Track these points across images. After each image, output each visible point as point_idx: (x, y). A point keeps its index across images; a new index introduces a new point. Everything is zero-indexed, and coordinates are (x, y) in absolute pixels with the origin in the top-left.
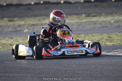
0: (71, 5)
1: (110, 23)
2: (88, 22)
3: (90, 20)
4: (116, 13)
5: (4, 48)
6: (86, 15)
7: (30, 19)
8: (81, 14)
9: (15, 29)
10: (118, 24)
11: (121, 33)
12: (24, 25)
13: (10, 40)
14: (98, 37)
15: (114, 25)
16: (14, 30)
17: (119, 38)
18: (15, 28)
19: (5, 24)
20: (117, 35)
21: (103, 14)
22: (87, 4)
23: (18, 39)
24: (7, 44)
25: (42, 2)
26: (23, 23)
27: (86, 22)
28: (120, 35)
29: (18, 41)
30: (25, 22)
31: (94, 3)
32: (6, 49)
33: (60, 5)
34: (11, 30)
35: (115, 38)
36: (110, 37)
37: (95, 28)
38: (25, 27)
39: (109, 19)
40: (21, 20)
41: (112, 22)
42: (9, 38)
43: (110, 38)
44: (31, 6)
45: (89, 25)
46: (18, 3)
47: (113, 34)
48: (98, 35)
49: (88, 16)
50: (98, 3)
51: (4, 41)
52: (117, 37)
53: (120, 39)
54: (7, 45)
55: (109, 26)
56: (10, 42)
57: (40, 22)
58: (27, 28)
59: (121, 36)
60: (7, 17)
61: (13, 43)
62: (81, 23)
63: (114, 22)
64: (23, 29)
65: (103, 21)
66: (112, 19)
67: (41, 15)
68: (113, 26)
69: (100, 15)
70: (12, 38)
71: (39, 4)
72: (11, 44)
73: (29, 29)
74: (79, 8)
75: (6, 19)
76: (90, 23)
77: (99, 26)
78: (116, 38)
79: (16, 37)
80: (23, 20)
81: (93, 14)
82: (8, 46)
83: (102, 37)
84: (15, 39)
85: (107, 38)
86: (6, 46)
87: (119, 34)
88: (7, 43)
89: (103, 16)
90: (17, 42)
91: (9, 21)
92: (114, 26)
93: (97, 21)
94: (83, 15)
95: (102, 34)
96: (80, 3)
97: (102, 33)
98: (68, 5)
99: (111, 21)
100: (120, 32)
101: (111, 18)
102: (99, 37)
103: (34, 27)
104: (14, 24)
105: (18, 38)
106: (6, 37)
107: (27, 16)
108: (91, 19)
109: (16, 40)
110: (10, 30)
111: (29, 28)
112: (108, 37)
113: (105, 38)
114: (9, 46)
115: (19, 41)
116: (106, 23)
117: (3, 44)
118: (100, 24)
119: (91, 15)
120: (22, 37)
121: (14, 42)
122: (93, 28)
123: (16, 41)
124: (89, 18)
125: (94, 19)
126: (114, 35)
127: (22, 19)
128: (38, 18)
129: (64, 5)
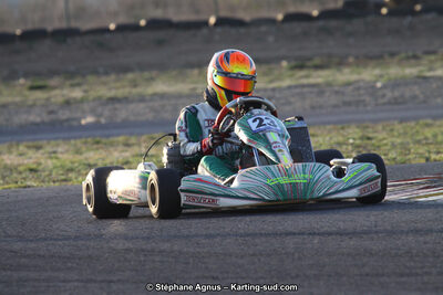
0: (242, 30)
1: (371, 89)
2: (296, 87)
3: (305, 81)
4: (392, 55)
5: (7, 183)
6: (293, 63)
7: (104, 79)
8: (278, 60)
9: (53, 117)
10: (397, 94)
11: (404, 124)
12: (82, 101)
13: (31, 153)
14: (327, 138)
15: (384, 96)
16: (47, 118)
17: (399, 141)
18: (51, 112)
19: (18, 99)
20: (392, 130)
21: (351, 60)
22: (298, 27)
23: (60, 150)
24: (21, 168)
25: (143, 23)
26: (77, 94)
27: (289, 87)
28: (401, 131)
29: (57, 158)
30: (85, 91)
31: (321, 23)
32: (13, 186)
33: (205, 31)
34: (38, 120)
35: (384, 139)
36: (369, 139)
37: (321, 107)
38: (86, 107)
39: (369, 74)
40: (72, 86)
41: (379, 85)
42: (29, 147)
43: (369, 142)
44: (107, 36)
45: (302, 96)
46: (63, 25)
47: (380, 127)
48: (330, 132)
49: (301, 67)
50: (333, 23)
51: (10, 159)
52: (393, 136)
53: (402, 144)
54: (20, 173)
55: (368, 99)
56: (31, 161)
57: (135, 91)
58: (93, 112)
59: (405, 133)
60: (26, 76)
61: (40, 164)
62: (274, 90)
63: (384, 87)
64: (79, 114)
65: (348, 84)
66: (381, 76)
67: (142, 67)
68: (381, 101)
69: (341, 63)
70: (38, 148)
71: (136, 28)
72: (34, 166)
73: (100, 115)
74: (271, 39)
75: (22, 81)
76: (305, 90)
77: (334, 100)
78: (390, 140)
79: (53, 142)
80: (79, 85)
81: (317, 61)
82: (24, 175)
83: (341, 139)
84: (49, 149)
85: (358, 142)
86: (15, 175)
87: (399, 127)
88: (20, 165)
89: (348, 65)
90: (54, 161)
91: (33, 88)
92: (385, 100)
93: (329, 84)
94: (284, 64)
95: (343, 128)
96: (273, 21)
97: (343, 124)
98: (233, 31)
99: (375, 82)
100: (402, 121)
101: (377, 71)
102: (331, 138)
103: (117, 106)
104: (48, 99)
105: (58, 145)
106: (18, 145)
107: (95, 72)
108: (307, 77)
109: (50, 153)
110: (34, 118)
111: (100, 110)
112: (362, 138)
113: (351, 141)
114: (28, 173)
115: (60, 156)
116: (359, 89)
117: (6, 167)
118: (337, 93)
119: (309, 63)
120: (73, 142)
121: (43, 161)
122: (313, 108)
123: (51, 158)
124: (303, 73)
125: (319, 77)
126: (384, 129)
127: (77, 80)
128: (130, 76)
129: (219, 30)
